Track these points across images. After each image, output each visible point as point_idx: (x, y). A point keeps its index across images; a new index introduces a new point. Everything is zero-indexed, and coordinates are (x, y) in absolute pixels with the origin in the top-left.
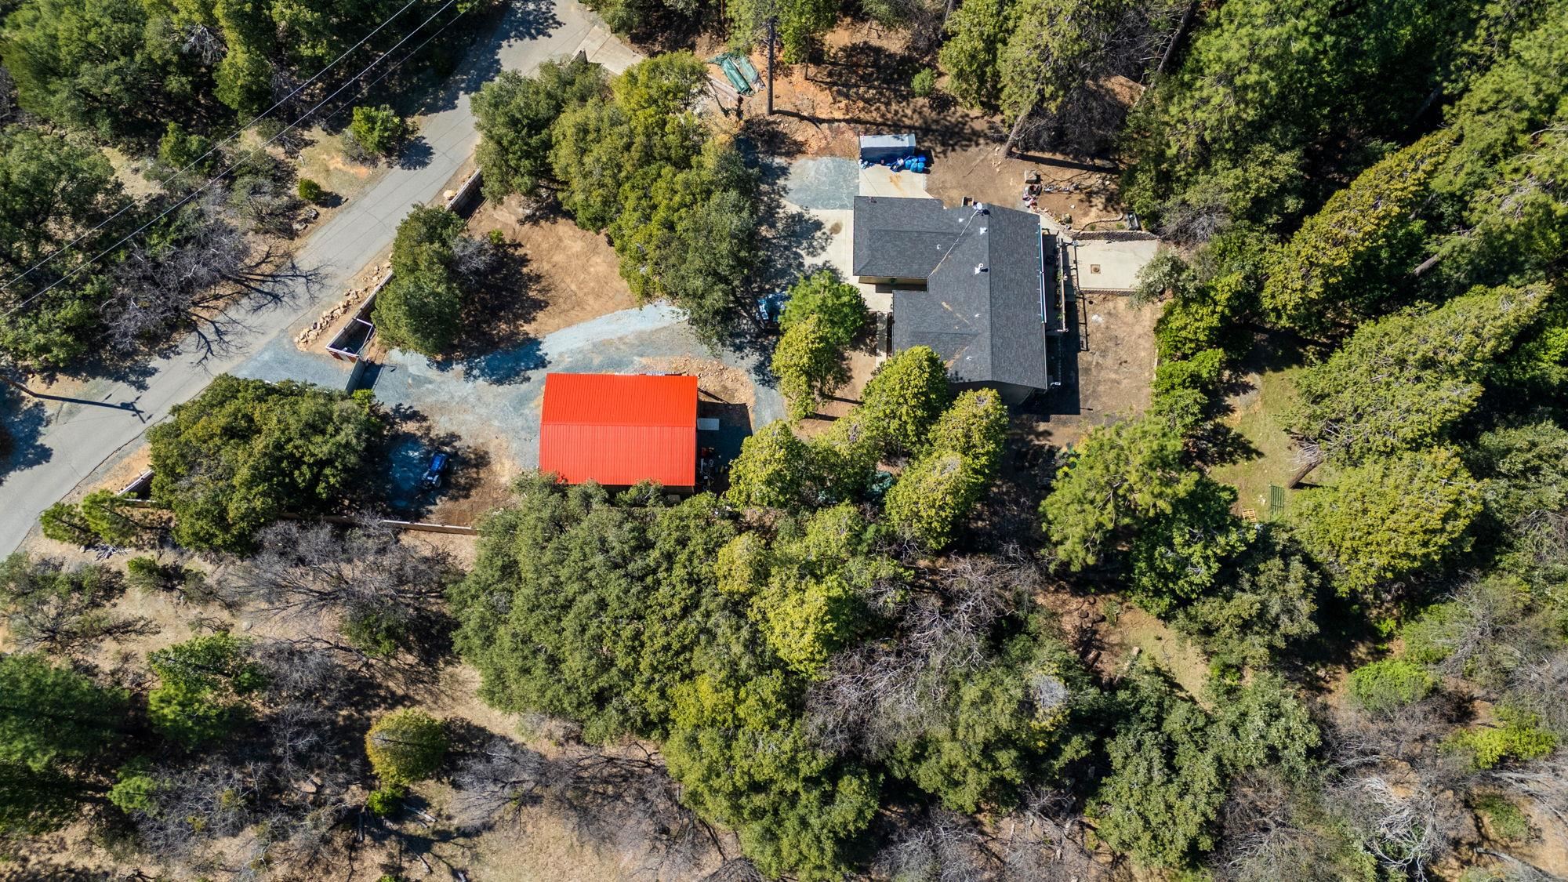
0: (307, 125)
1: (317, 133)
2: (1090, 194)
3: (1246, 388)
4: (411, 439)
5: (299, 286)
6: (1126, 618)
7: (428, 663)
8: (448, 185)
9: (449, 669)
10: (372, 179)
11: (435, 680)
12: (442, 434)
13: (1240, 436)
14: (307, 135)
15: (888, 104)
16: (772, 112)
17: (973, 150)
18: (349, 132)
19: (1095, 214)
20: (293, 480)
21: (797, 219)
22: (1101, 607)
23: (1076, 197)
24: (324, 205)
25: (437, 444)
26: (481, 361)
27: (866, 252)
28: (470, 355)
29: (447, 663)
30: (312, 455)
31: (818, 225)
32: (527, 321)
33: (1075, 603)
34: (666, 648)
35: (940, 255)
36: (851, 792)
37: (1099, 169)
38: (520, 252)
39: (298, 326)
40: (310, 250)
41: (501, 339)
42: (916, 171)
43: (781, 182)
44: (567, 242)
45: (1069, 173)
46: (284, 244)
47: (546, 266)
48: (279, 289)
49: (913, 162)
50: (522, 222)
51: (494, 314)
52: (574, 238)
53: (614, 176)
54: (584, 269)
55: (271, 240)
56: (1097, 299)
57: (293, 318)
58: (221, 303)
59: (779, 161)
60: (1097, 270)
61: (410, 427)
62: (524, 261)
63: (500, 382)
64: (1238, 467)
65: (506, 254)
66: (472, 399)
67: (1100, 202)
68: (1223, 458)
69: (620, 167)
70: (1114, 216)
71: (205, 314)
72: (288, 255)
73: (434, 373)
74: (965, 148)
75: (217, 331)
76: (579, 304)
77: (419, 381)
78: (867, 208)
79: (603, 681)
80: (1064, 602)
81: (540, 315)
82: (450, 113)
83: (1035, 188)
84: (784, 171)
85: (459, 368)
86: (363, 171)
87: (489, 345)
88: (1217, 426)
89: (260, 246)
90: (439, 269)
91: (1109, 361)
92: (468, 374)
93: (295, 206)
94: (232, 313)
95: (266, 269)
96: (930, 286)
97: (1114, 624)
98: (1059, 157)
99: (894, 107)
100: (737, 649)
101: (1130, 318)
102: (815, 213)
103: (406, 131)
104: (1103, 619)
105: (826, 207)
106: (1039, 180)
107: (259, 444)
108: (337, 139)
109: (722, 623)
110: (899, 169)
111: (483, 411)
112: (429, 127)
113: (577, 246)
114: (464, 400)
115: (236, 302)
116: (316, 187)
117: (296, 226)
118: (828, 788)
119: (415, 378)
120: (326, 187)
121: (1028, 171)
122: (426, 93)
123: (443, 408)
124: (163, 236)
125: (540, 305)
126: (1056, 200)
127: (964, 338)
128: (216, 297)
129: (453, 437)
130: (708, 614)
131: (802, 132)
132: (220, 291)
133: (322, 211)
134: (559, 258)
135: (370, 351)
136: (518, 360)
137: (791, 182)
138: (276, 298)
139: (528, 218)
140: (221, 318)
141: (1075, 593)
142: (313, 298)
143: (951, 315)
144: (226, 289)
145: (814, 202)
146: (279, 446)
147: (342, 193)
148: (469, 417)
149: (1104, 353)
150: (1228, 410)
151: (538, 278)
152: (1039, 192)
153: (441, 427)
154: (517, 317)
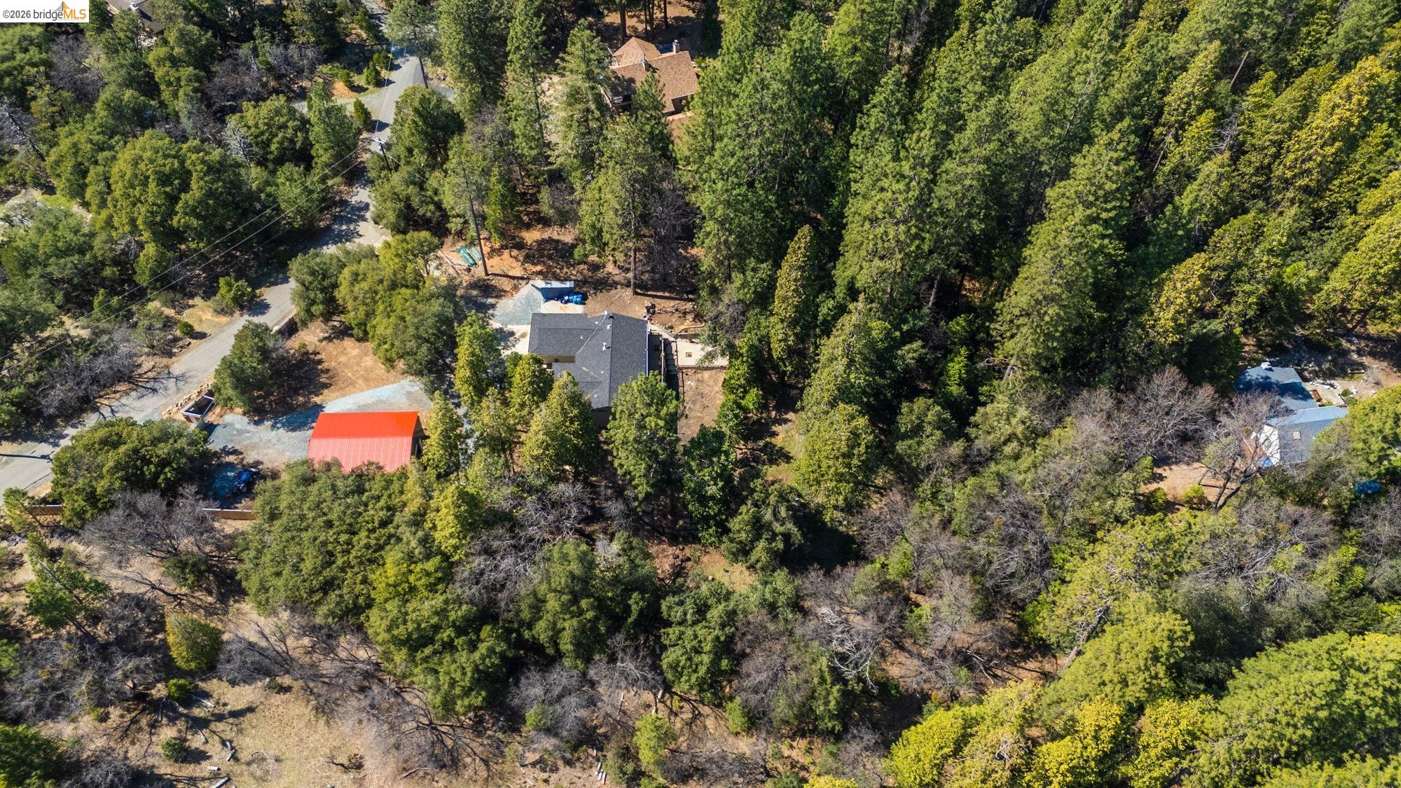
0: (192, 296)
1: (198, 301)
2: (685, 313)
3: (786, 421)
4: (231, 466)
5: (171, 383)
6: (705, 559)
7: (222, 602)
8: (277, 324)
9: (237, 605)
10: (227, 324)
11: (226, 612)
12: (251, 461)
13: (782, 448)
14: (191, 302)
15: (561, 269)
16: (487, 274)
17: (614, 291)
18: (218, 297)
19: (688, 323)
20: (143, 473)
21: (500, 331)
22: (688, 551)
23: (677, 315)
24: (196, 338)
25: (246, 468)
26: (283, 419)
27: (536, 341)
28: (275, 415)
29: (236, 601)
30: (158, 456)
31: (512, 334)
32: (317, 395)
33: (671, 550)
34: (368, 546)
35: (583, 342)
36: (488, 638)
37: (691, 300)
38: (318, 357)
39: (165, 405)
40: (179, 365)
41: (299, 406)
42: (576, 303)
43: (491, 311)
44: (349, 350)
45: (672, 303)
46: (165, 361)
47: (333, 364)
48: (157, 386)
49: (575, 298)
50: (321, 341)
51: (296, 392)
52: (353, 348)
53: (373, 298)
54: (358, 364)
55: (157, 359)
56: (690, 372)
57: (163, 401)
58: (118, 395)
59: (490, 301)
60: (690, 355)
61: (231, 458)
62: (320, 362)
63: (293, 430)
64: (781, 467)
65: (309, 359)
66: (274, 441)
67: (690, 317)
68: (772, 462)
69: (376, 292)
70: (699, 324)
71: (106, 402)
72: (167, 367)
73: (252, 427)
74: (608, 291)
75: (113, 411)
76: (353, 384)
77: (240, 432)
78: (539, 321)
79: (327, 573)
80: (664, 550)
81: (326, 392)
82: (285, 286)
83: (651, 310)
84: (493, 306)
85: (268, 423)
86: (224, 319)
87: (290, 409)
88: (767, 444)
89: (147, 363)
90: (257, 355)
91: (698, 406)
92: (273, 427)
93: (176, 340)
94: (124, 401)
95: (151, 375)
96: (577, 360)
97: (697, 563)
98: (667, 294)
99: (565, 270)
100: (414, 543)
101: (711, 383)
102: (510, 327)
103: (255, 296)
104: (689, 559)
105: (518, 324)
106: (653, 306)
107: (122, 449)
108: (209, 303)
109: (406, 533)
110: (567, 302)
111: (281, 447)
112: (270, 294)
113: (355, 352)
114: (269, 441)
115: (128, 394)
116: (191, 327)
117: (175, 350)
118: (474, 638)
119: (238, 430)
120: (197, 328)
121: (647, 302)
122: (271, 276)
123: (254, 447)
124: (86, 351)
125: (326, 386)
126: (664, 317)
127: (593, 384)
128: (115, 392)
129: (258, 463)
130: (398, 527)
131: (506, 285)
132: (118, 388)
133: (193, 341)
134: (343, 359)
135: (211, 418)
136: (307, 417)
137: (497, 312)
138: (154, 390)
139: (325, 338)
140: (116, 403)
141: (671, 545)
142: (178, 390)
143: (587, 373)
144: (122, 387)
145: (511, 322)
146: (136, 451)
147: (208, 331)
148: (270, 451)
149: (694, 402)
150: (774, 434)
151: (328, 371)
152: (654, 313)
153: (250, 458)
154: (310, 393)
